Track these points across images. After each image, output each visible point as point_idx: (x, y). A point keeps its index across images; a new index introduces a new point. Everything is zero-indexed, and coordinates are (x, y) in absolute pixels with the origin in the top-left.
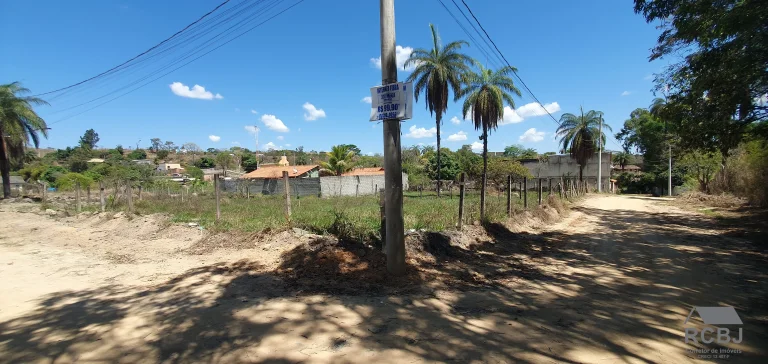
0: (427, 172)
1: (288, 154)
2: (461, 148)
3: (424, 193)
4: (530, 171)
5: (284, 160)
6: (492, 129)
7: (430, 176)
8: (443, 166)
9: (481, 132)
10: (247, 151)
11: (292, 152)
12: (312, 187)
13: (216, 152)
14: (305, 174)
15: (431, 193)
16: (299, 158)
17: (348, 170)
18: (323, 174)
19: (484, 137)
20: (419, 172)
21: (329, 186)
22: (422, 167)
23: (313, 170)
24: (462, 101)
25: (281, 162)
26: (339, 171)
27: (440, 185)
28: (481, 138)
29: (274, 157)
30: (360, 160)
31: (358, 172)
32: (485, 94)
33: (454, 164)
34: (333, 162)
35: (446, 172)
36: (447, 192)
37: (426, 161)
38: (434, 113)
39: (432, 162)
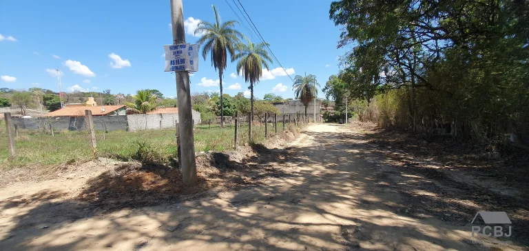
0: (214, 110)
1: (96, 96)
2: (237, 94)
3: (211, 125)
4: (279, 110)
5: (91, 101)
6: (256, 82)
7: (216, 113)
8: (225, 107)
9: (249, 84)
10: (49, 92)
11: (99, 94)
12: (120, 123)
13: (11, 92)
14: (112, 113)
15: (217, 125)
16: (107, 99)
17: (152, 110)
18: (129, 113)
19: (251, 88)
20: (209, 110)
21: (135, 122)
22: (211, 107)
23: (120, 109)
24: (236, 62)
25: (88, 103)
26: (145, 111)
27: (223, 120)
28: (249, 88)
29: (81, 97)
30: (163, 102)
31: (161, 111)
32: (251, 59)
33: (232, 105)
34: (139, 103)
35: (227, 111)
36: (228, 124)
37: (214, 103)
38: (218, 69)
39: (218, 104)
